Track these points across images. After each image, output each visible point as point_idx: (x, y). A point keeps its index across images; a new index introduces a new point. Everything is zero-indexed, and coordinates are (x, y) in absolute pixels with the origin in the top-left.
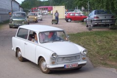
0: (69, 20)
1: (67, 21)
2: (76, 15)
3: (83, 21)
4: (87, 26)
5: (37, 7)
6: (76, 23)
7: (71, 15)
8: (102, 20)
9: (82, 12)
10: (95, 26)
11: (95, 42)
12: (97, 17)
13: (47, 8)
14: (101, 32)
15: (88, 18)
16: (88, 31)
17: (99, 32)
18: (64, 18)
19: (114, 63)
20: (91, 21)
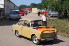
2: (42, 12)
5: (25, 8)
8: (54, 14)
9: (45, 11)
10: (51, 17)
11: (51, 24)
12: (52, 13)
13: (30, 9)
14: (54, 19)
15: (48, 13)
17: (53, 19)
18: (37, 13)
19: (60, 33)
20: (49, 14)
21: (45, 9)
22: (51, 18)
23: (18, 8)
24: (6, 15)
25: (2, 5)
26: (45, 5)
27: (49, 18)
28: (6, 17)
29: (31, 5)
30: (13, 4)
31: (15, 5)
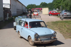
0: (51, 15)
1: (50, 15)
2: (54, 12)
3: (58, 16)
4: (61, 18)
5: (34, 8)
6: (54, 17)
7: (52, 12)
9: (57, 11)
11: (65, 26)
12: (66, 14)
13: (39, 9)
14: (68, 21)
15: (61, 14)
16: (61, 20)
18: (48, 14)
20: (63, 16)
21: (57, 9)
22: (64, 20)
23: (26, 8)
24: (13, 16)
25: (8, 4)
26: (57, 5)
27: (62, 20)
28: (13, 18)
29: (41, 4)
30: (20, 4)
31: (23, 5)
